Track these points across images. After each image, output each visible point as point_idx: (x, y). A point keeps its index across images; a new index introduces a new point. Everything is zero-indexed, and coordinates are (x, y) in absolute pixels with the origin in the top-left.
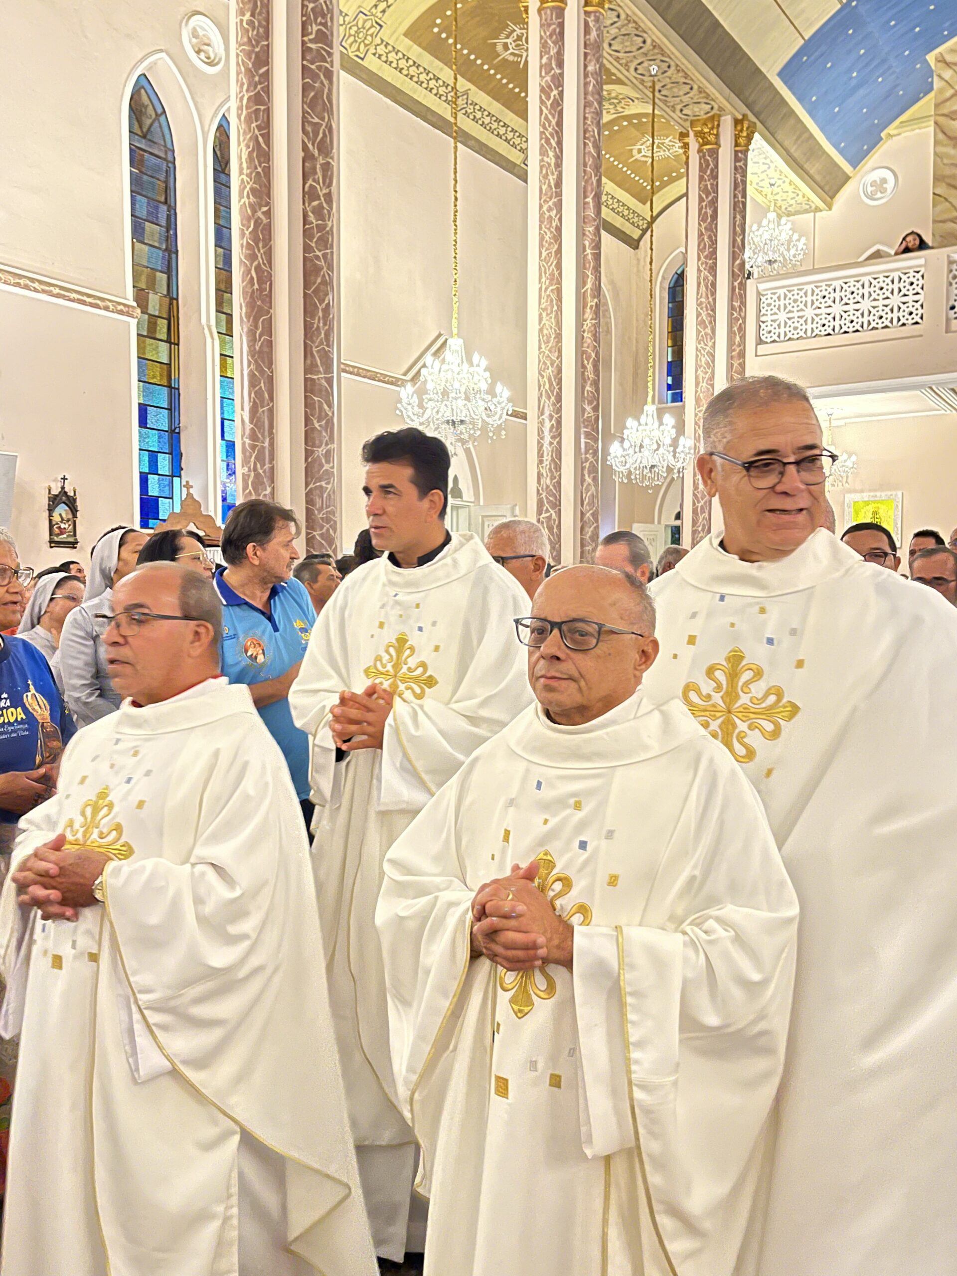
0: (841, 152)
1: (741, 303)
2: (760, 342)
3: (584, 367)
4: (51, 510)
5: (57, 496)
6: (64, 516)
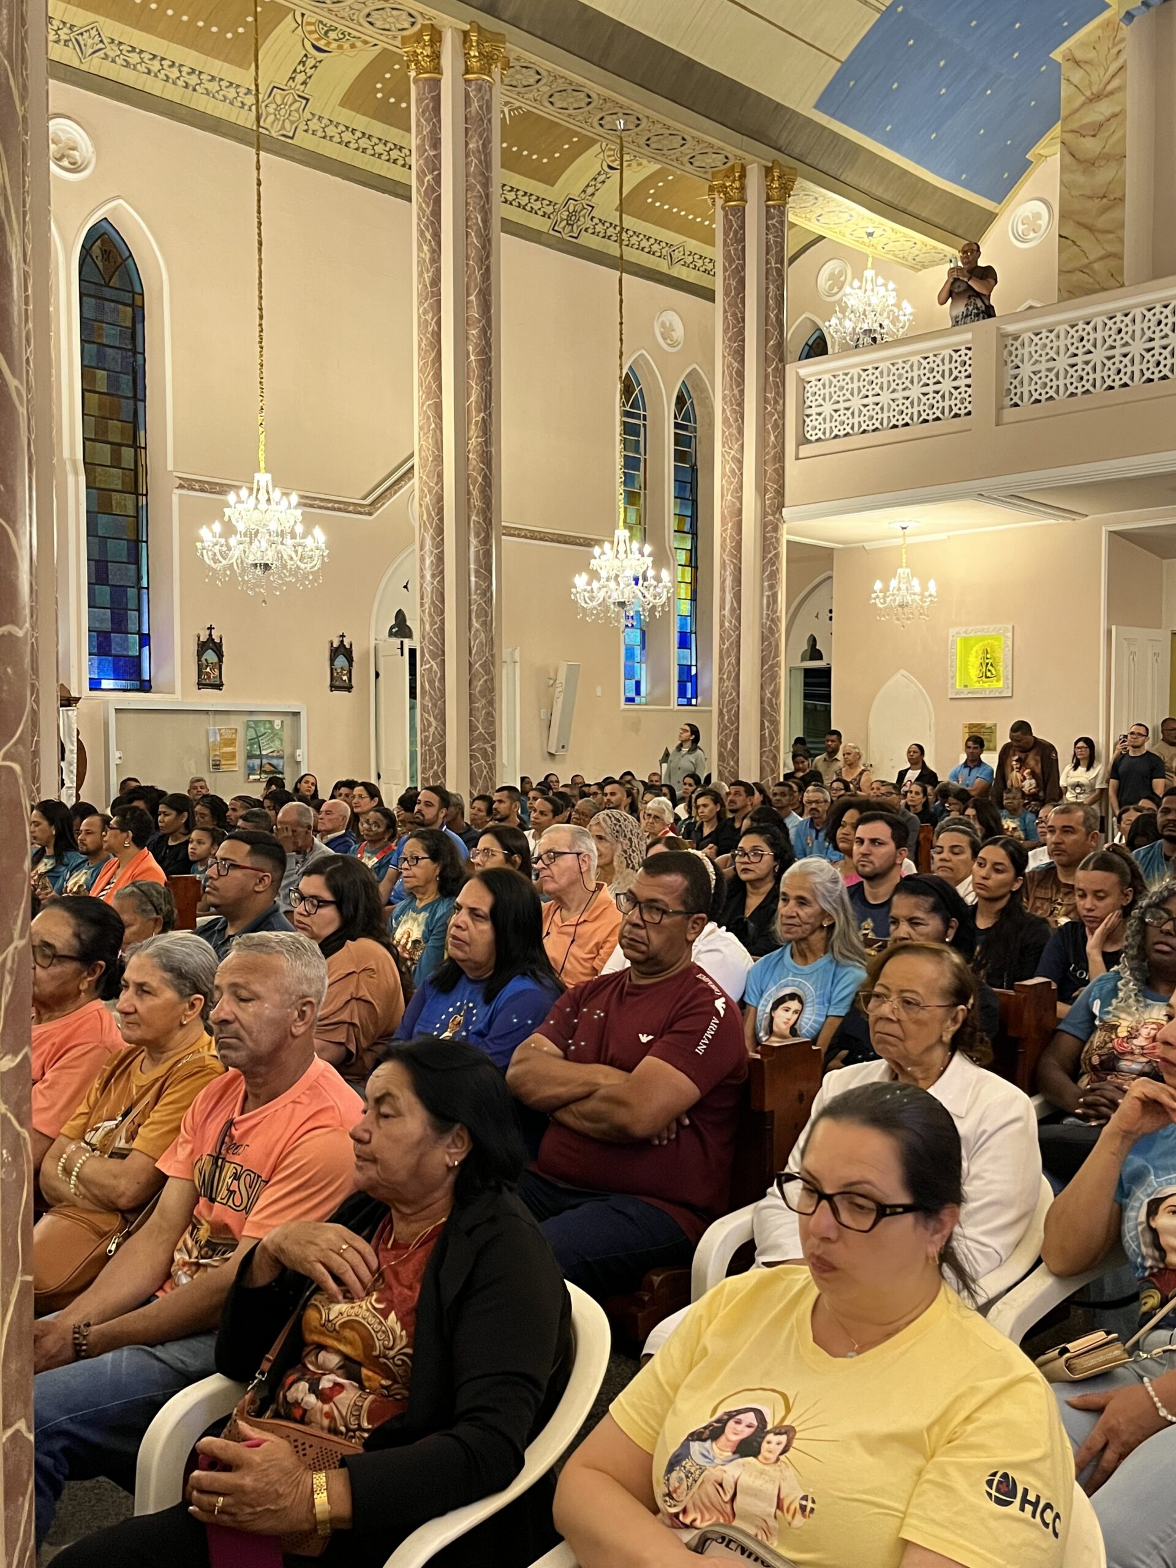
0: (966, 185)
1: (777, 393)
2: (803, 440)
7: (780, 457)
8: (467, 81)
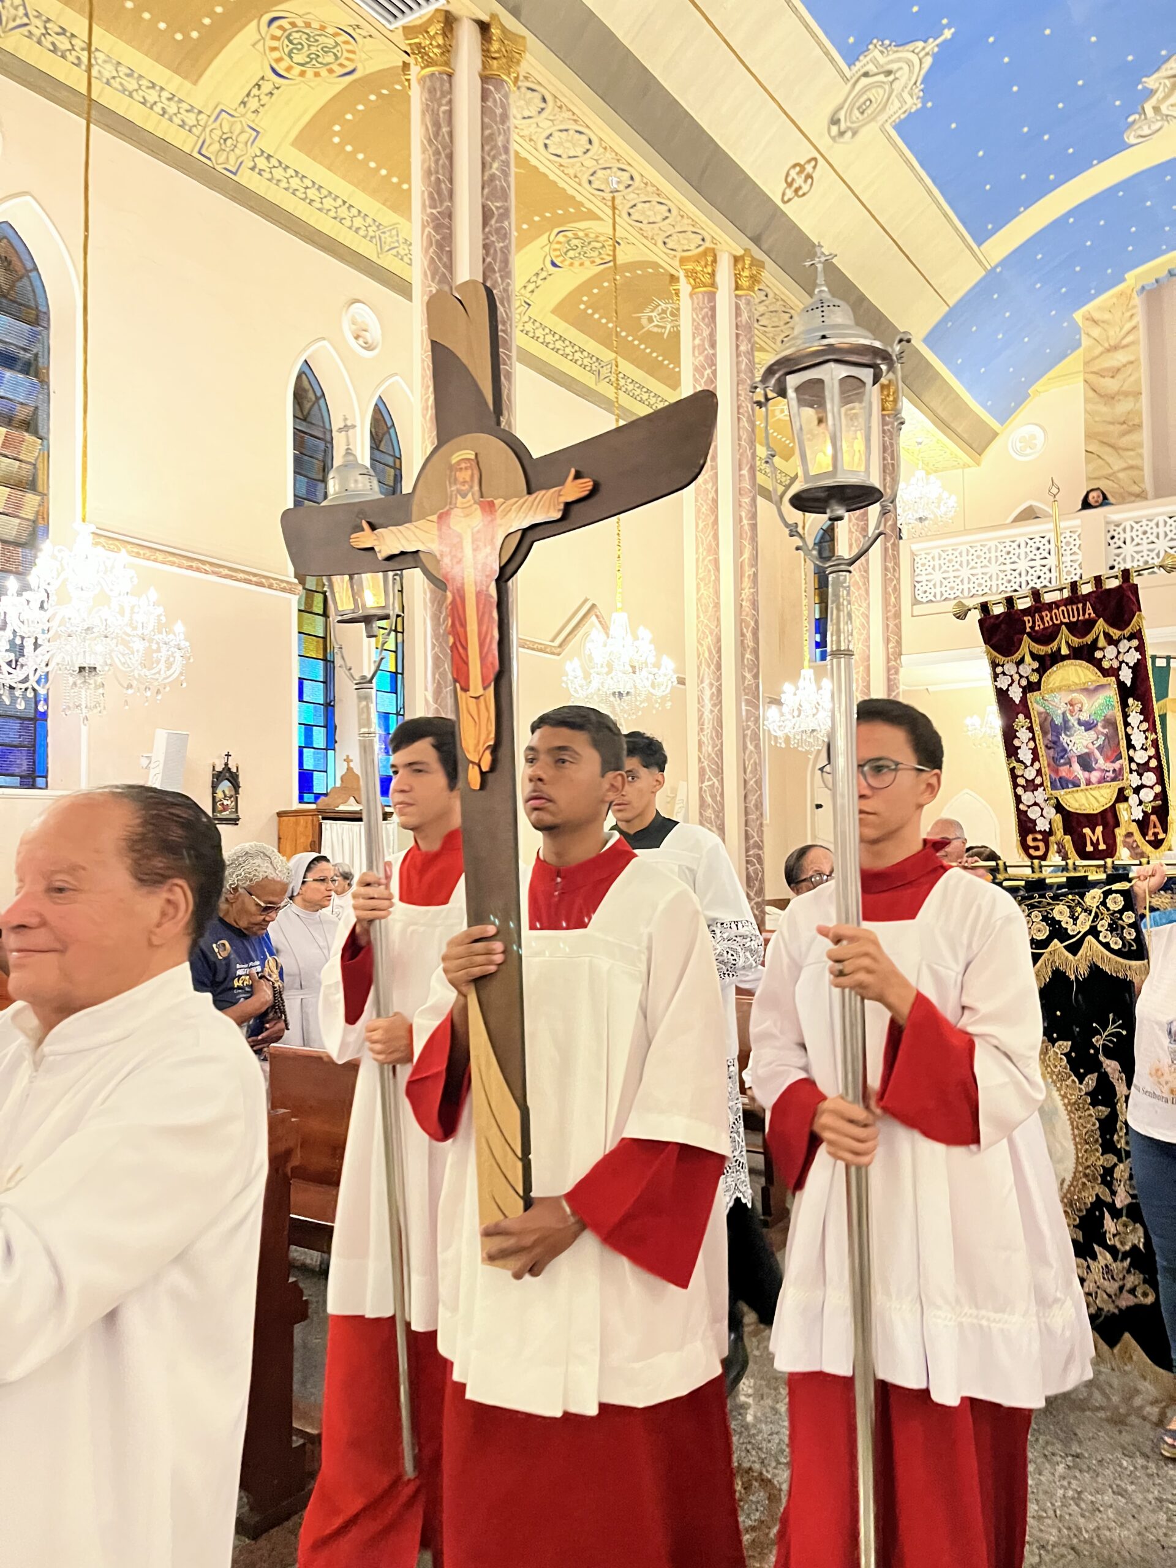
0: (989, 410)
1: (895, 564)
2: (916, 602)
3: (743, 635)
4: (214, 787)
5: (220, 772)
6: (227, 792)
7: (898, 615)
8: (737, 296)
